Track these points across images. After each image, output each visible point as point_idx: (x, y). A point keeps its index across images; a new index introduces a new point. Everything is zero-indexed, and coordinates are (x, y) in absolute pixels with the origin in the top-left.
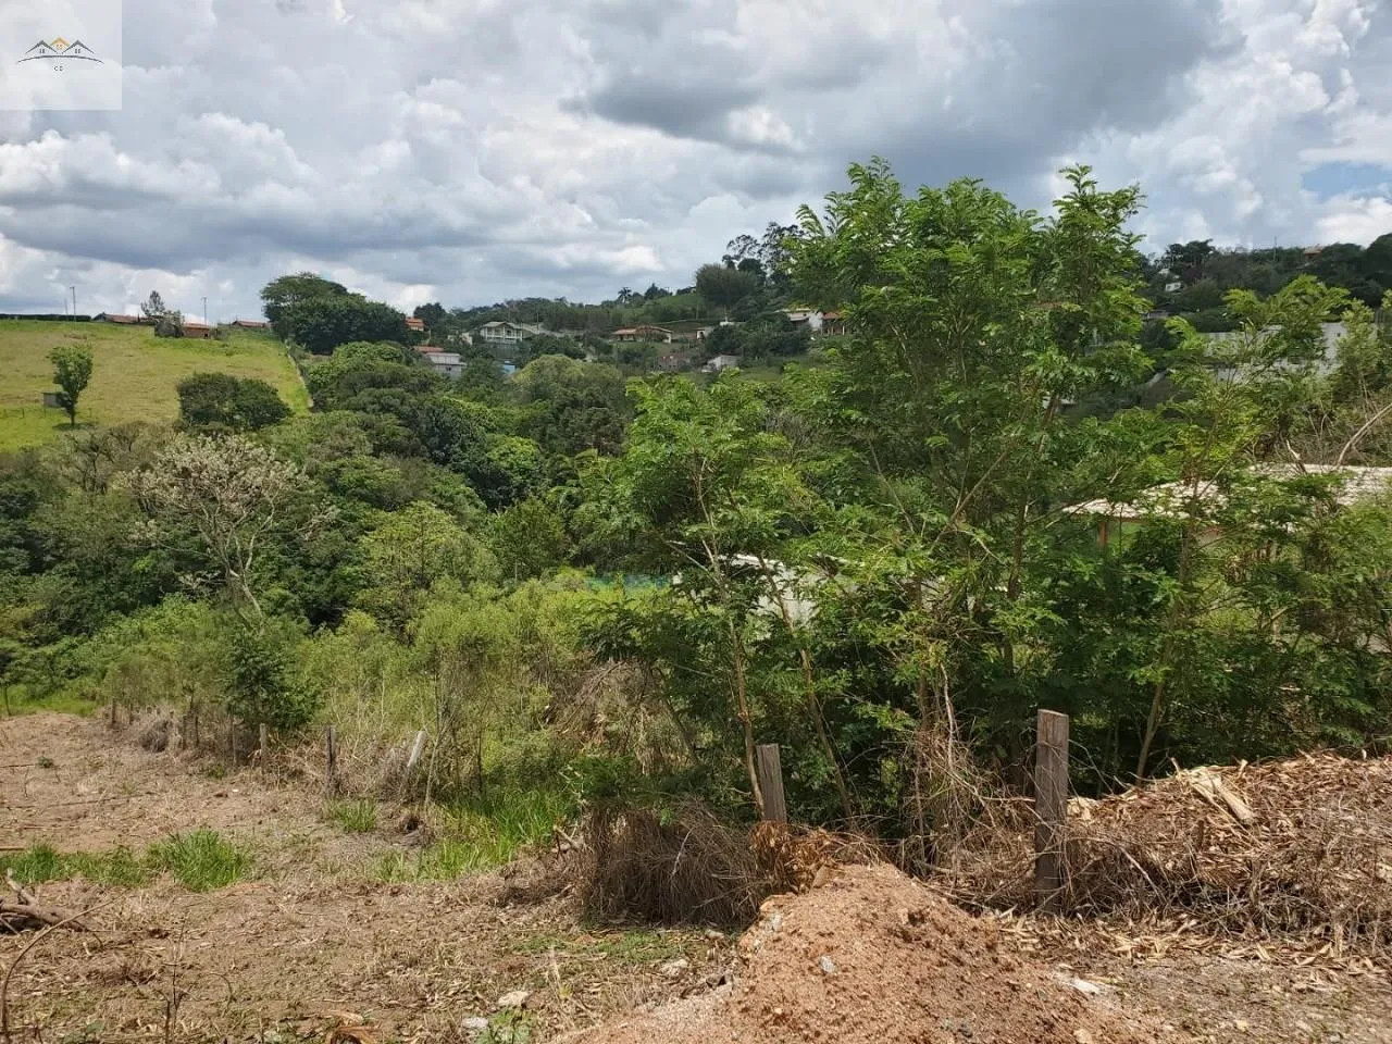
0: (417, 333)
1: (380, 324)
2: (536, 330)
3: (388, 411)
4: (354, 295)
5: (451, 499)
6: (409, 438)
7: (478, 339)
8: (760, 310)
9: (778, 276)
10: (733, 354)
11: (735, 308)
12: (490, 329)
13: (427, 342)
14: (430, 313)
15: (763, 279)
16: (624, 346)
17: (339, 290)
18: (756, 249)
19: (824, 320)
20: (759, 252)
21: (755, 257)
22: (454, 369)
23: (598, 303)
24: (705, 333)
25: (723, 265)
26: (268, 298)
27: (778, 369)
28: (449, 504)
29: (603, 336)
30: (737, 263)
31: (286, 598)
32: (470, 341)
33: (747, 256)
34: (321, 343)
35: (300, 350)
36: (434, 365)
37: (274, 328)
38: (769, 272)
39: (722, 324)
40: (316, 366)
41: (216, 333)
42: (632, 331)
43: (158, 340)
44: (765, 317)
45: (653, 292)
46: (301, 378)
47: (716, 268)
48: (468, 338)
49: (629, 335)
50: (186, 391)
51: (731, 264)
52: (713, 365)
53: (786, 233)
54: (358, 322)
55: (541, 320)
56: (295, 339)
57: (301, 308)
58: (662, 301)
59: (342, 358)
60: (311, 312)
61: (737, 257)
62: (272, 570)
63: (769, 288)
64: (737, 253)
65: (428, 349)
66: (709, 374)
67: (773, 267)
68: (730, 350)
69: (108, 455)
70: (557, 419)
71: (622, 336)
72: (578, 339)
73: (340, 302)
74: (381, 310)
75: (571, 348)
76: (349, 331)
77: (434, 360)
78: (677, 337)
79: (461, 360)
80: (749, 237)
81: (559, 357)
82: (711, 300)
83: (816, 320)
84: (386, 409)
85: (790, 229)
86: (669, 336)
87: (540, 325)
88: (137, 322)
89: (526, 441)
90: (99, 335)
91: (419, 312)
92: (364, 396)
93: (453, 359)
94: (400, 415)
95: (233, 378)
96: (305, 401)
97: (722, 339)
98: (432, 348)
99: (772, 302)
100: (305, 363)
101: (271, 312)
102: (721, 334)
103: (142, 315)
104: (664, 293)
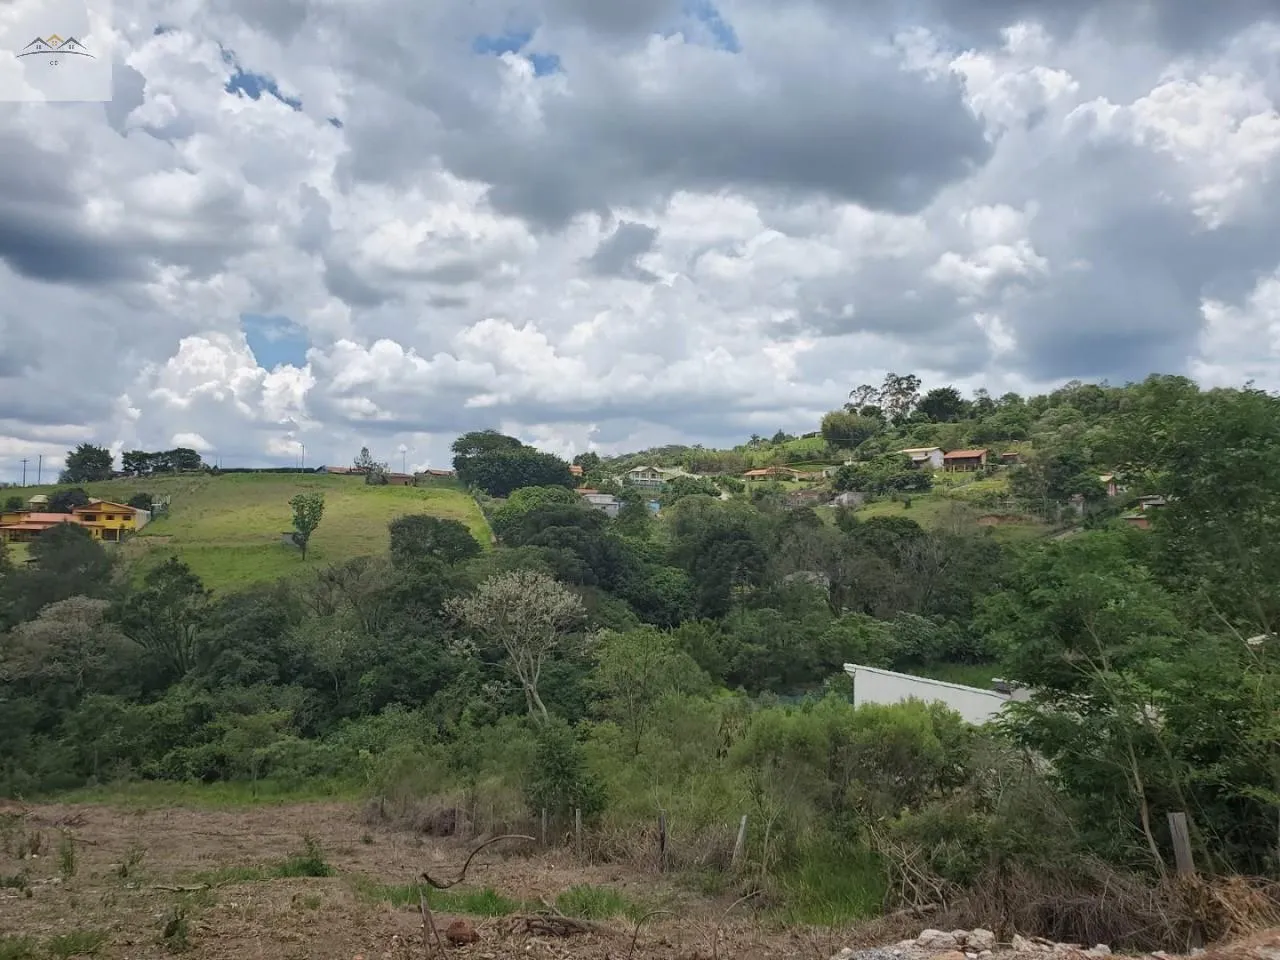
0: (577, 478)
1: (549, 471)
2: (678, 472)
3: (568, 545)
4: (526, 447)
5: (618, 622)
6: (584, 568)
7: (627, 482)
8: (883, 451)
9: (898, 420)
10: (859, 491)
11: (857, 450)
12: (637, 473)
13: (585, 485)
14: (588, 461)
15: (884, 423)
16: (756, 485)
17: (515, 443)
18: (877, 397)
19: (945, 460)
20: (880, 400)
21: (876, 404)
22: (608, 508)
23: (731, 449)
24: (832, 473)
25: (846, 412)
26: (456, 450)
27: (904, 505)
28: (618, 625)
29: (735, 477)
30: (859, 410)
31: (486, 710)
32: (621, 483)
33: (868, 403)
34: (500, 489)
35: (482, 494)
36: (592, 505)
37: (460, 476)
38: (889, 417)
39: (847, 464)
40: (497, 508)
41: (416, 480)
42: (764, 472)
43: (369, 487)
44: (888, 457)
45: (780, 438)
46: (484, 518)
47: (839, 414)
48: (618, 480)
49: (761, 475)
50: (397, 528)
51: (853, 411)
52: (840, 501)
53: (905, 382)
54: (530, 470)
55: (681, 464)
56: (478, 485)
57: (484, 460)
58: (791, 446)
59: (518, 500)
60: (491, 462)
61: (859, 405)
62: (472, 685)
63: (891, 431)
64: (859, 401)
65: (585, 491)
66: (837, 509)
67: (892, 412)
68: (856, 487)
69: (342, 585)
70: (706, 550)
71: (753, 477)
72: (714, 480)
73: (516, 454)
74: (550, 461)
75: (708, 488)
76: (522, 478)
77: (592, 500)
78: (804, 476)
79: (615, 500)
80: (870, 387)
81: (702, 496)
82: (834, 442)
83: (937, 459)
84: (566, 543)
85: (908, 378)
86: (796, 475)
87: (681, 467)
88: (349, 472)
89: (678, 570)
90: (324, 484)
91: (577, 460)
92: (547, 533)
93: (608, 499)
94: (577, 548)
95: (434, 518)
96: (489, 538)
97: (847, 477)
98: (589, 491)
99: (893, 443)
100: (487, 504)
101: (457, 462)
102: (846, 473)
103: (353, 466)
104: (790, 438)
